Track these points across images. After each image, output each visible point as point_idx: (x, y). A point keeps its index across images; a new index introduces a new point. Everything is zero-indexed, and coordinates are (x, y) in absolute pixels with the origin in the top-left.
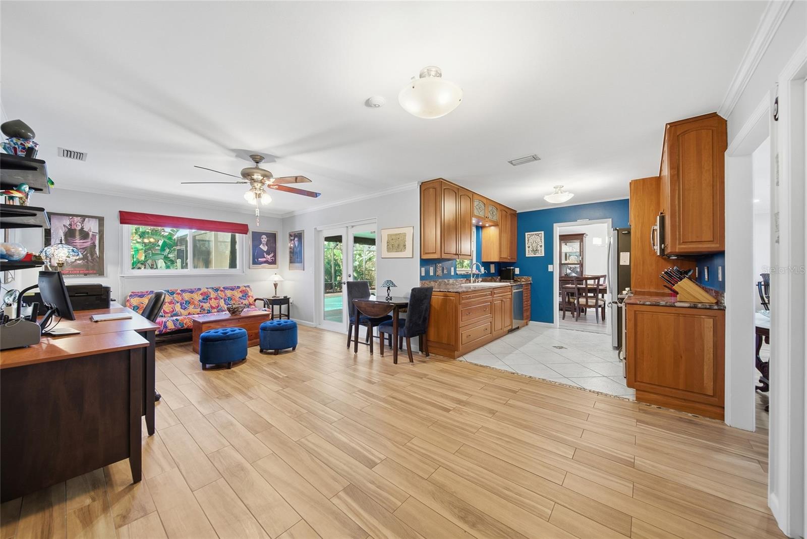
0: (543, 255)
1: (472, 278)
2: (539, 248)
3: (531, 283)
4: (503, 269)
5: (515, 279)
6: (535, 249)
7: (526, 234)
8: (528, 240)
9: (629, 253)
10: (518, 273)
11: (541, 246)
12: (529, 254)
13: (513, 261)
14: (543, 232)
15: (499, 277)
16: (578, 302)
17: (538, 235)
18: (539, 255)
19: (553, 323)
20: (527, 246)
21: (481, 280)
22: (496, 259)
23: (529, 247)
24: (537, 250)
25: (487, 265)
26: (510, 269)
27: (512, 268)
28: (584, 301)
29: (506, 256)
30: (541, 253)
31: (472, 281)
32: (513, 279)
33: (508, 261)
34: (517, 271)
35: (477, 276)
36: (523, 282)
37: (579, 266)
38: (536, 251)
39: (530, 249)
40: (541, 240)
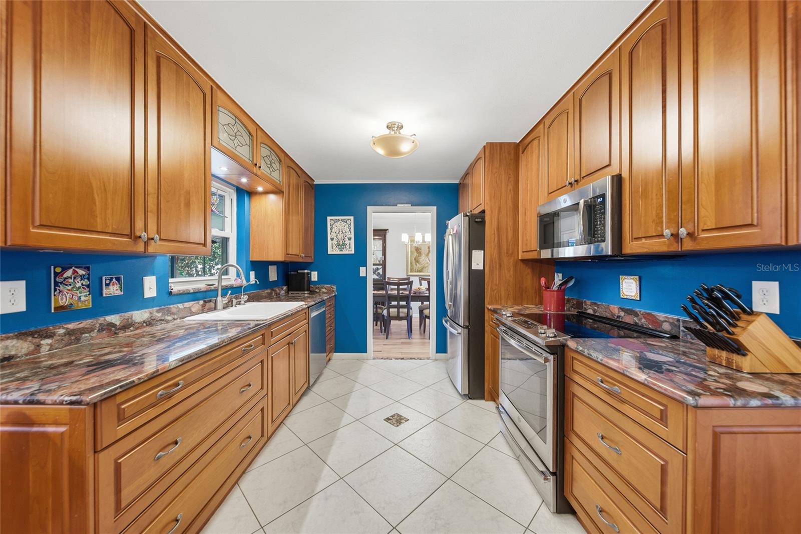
0: (353, 252)
1: (219, 298)
2: (347, 242)
3: (335, 295)
4: (292, 273)
5: (311, 289)
6: (341, 243)
7: (329, 218)
8: (331, 229)
9: (483, 251)
10: (316, 279)
11: (350, 239)
12: (332, 250)
13: (309, 260)
14: (352, 218)
15: (285, 288)
16: (388, 312)
17: (345, 221)
18: (347, 252)
19: (366, 352)
20: (329, 236)
21: (246, 297)
22: (279, 257)
23: (332, 239)
24: (344, 244)
25: (260, 267)
26: (304, 273)
27: (306, 271)
28: (395, 312)
29: (297, 251)
30: (350, 250)
31: (220, 306)
32: (308, 290)
33: (301, 260)
34: (314, 276)
35: (236, 291)
36: (324, 293)
37: (381, 266)
38: (341, 246)
39: (335, 242)
40: (350, 228)
